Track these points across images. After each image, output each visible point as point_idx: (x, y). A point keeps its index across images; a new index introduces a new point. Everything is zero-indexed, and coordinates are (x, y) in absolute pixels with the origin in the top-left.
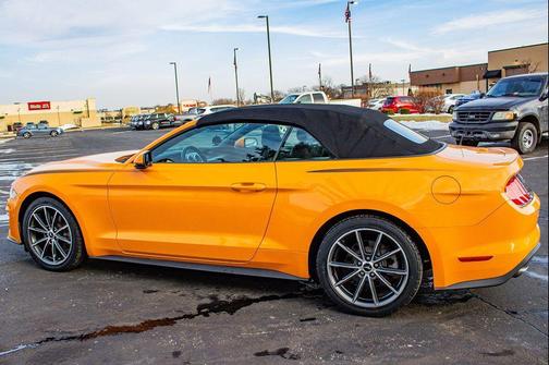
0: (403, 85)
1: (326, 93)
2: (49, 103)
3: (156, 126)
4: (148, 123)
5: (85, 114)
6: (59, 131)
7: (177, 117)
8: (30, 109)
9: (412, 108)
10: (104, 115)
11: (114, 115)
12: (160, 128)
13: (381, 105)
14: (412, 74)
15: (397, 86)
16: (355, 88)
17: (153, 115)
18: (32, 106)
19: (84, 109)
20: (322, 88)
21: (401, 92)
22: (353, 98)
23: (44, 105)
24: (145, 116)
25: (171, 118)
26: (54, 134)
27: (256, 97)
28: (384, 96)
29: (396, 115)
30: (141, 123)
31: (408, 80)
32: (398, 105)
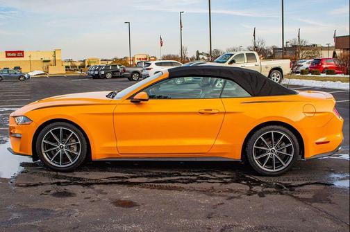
0: (328, 49)
1: (259, 54)
2: (23, 52)
3: (109, 75)
4: (103, 73)
5: (52, 63)
6: (26, 76)
7: (127, 69)
8: (7, 57)
9: (338, 68)
10: (69, 64)
11: (78, 64)
12: (113, 77)
13: (308, 66)
14: (337, 39)
15: (322, 48)
16: (285, 49)
17: (107, 66)
18: (9, 54)
19: (52, 58)
20: (256, 48)
21: (326, 55)
22: (283, 58)
23: (19, 54)
24: (100, 67)
25: (121, 70)
26: (22, 79)
27: (198, 54)
28: (311, 58)
29: (322, 75)
30: (96, 73)
31: (333, 44)
32: (324, 66)
